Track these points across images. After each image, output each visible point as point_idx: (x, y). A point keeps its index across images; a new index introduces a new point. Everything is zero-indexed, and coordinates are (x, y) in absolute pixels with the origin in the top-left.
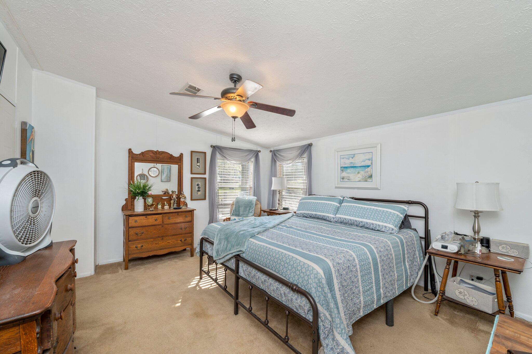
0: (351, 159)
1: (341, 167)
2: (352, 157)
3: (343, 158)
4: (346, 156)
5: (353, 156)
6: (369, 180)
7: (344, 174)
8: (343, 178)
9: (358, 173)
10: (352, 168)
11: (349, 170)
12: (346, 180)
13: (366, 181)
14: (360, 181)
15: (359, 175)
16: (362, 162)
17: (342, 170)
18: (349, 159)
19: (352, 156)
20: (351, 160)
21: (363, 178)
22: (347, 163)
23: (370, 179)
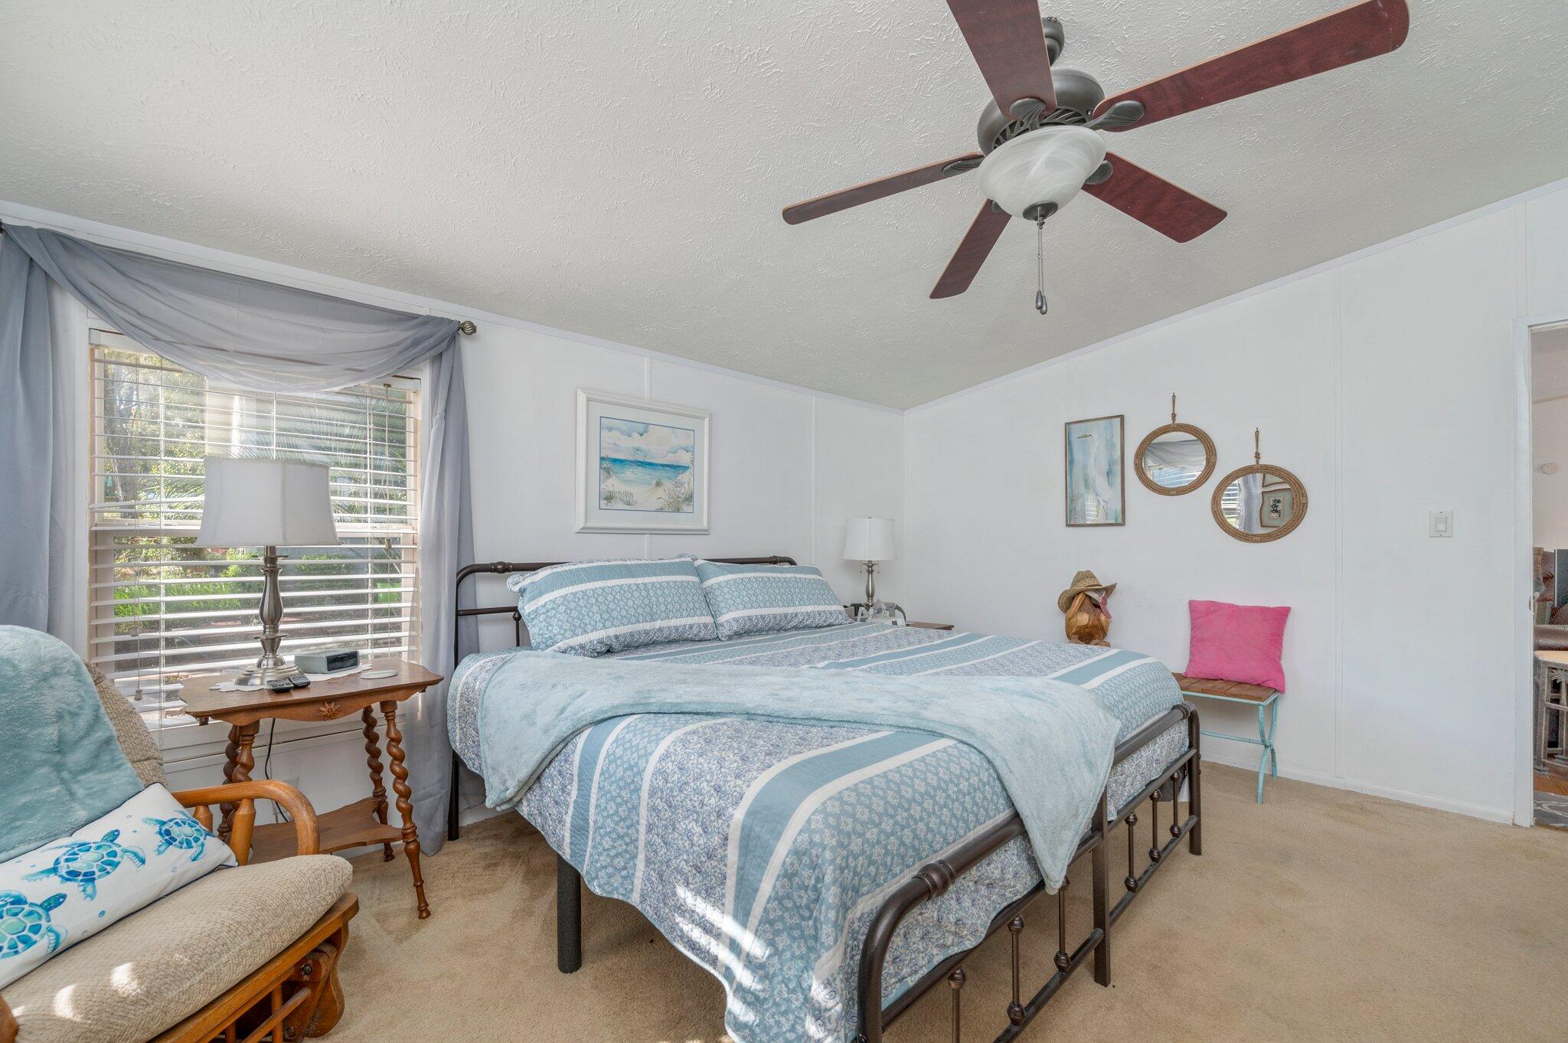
0: (636, 435)
1: (602, 459)
2: (642, 431)
3: (610, 429)
4: (623, 425)
5: (644, 429)
6: (685, 508)
7: (614, 484)
8: (609, 498)
9: (658, 484)
10: (639, 466)
11: (630, 473)
12: (621, 506)
13: (678, 510)
14: (661, 510)
15: (660, 492)
16: (669, 452)
17: (607, 471)
18: (629, 435)
19: (641, 428)
20: (637, 441)
21: (672, 500)
22: (624, 446)
23: (688, 505)
